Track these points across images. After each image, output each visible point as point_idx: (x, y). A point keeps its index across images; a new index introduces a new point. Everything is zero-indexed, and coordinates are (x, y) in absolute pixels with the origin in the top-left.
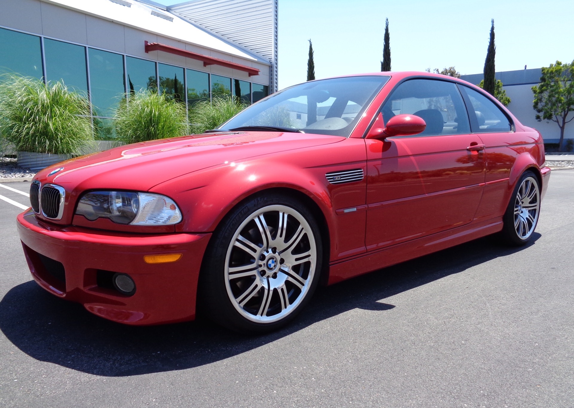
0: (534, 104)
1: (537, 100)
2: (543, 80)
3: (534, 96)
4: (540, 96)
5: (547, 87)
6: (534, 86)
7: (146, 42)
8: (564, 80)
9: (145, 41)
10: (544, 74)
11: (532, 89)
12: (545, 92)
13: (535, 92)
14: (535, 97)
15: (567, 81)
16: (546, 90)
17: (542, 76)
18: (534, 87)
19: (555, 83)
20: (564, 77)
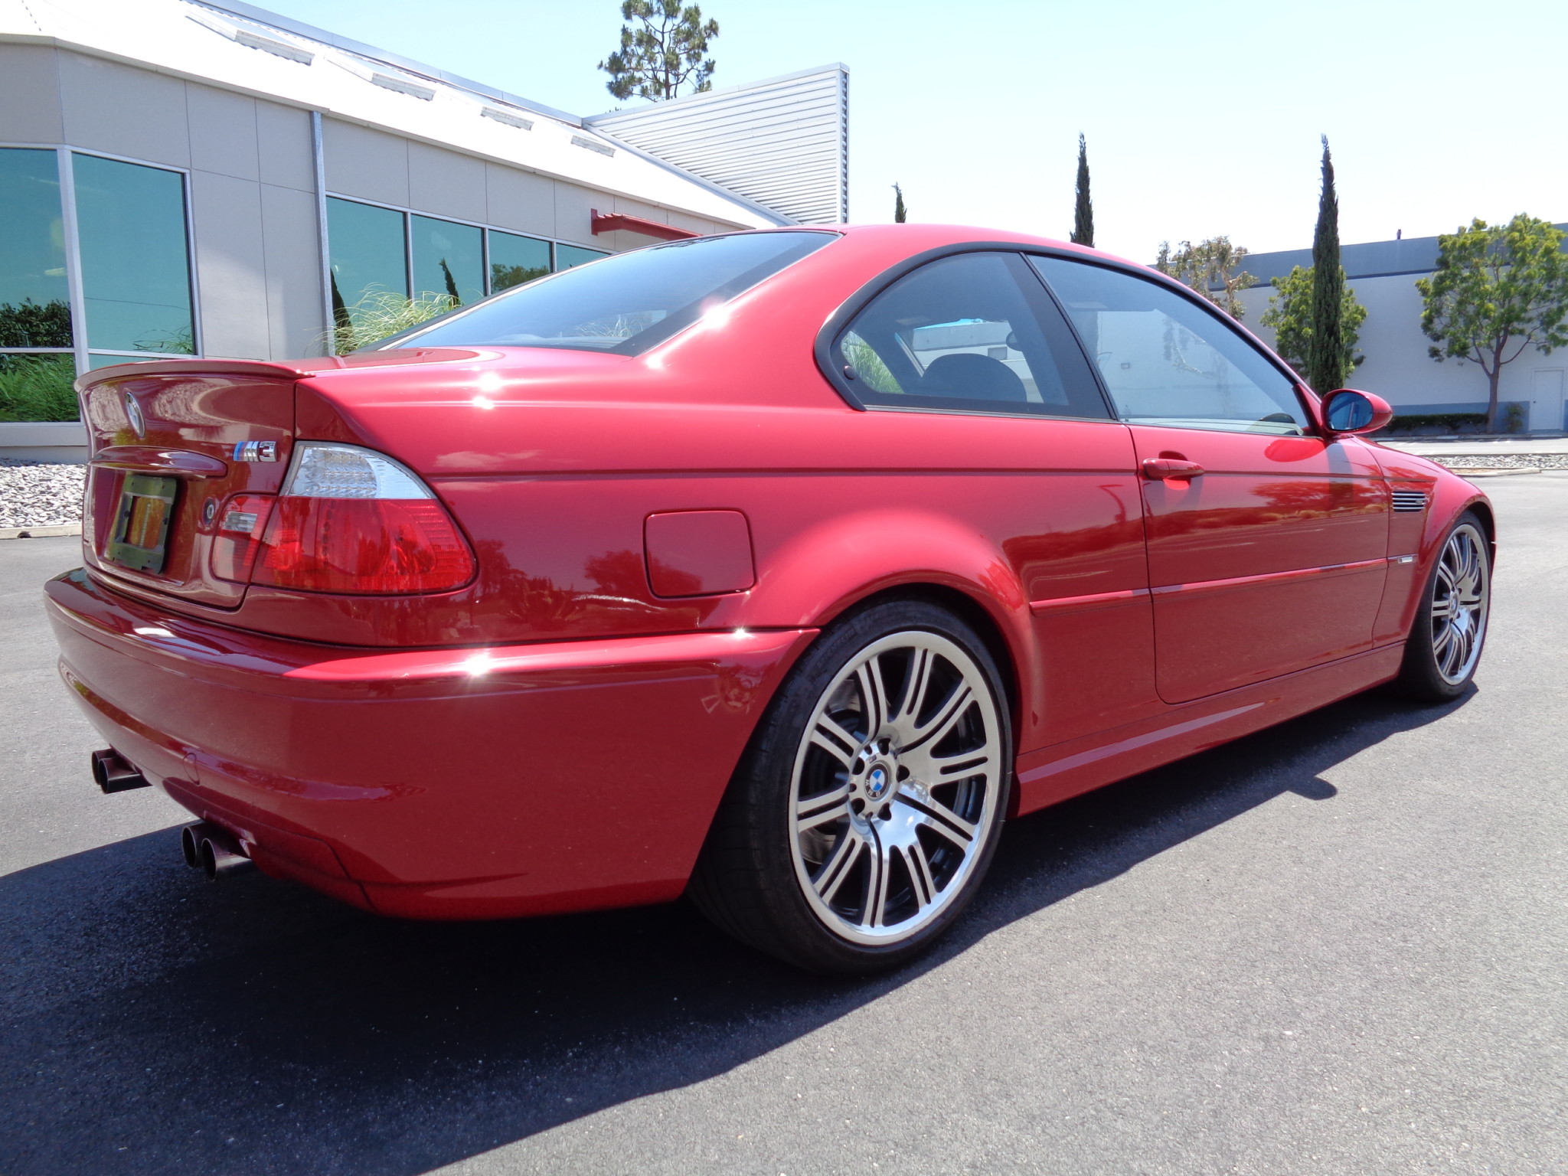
0: (1422, 321)
1: (1431, 312)
2: (1443, 263)
3: (1422, 303)
4: (1438, 303)
5: (1453, 280)
6: (1422, 278)
7: (594, 212)
8: (1494, 265)
9: (592, 210)
10: (1444, 250)
11: (1418, 285)
12: (1450, 292)
13: (1424, 292)
14: (1425, 303)
15: (1501, 265)
16: (1451, 288)
17: (1440, 255)
18: (1423, 282)
19: (1471, 272)
20: (1492, 257)
